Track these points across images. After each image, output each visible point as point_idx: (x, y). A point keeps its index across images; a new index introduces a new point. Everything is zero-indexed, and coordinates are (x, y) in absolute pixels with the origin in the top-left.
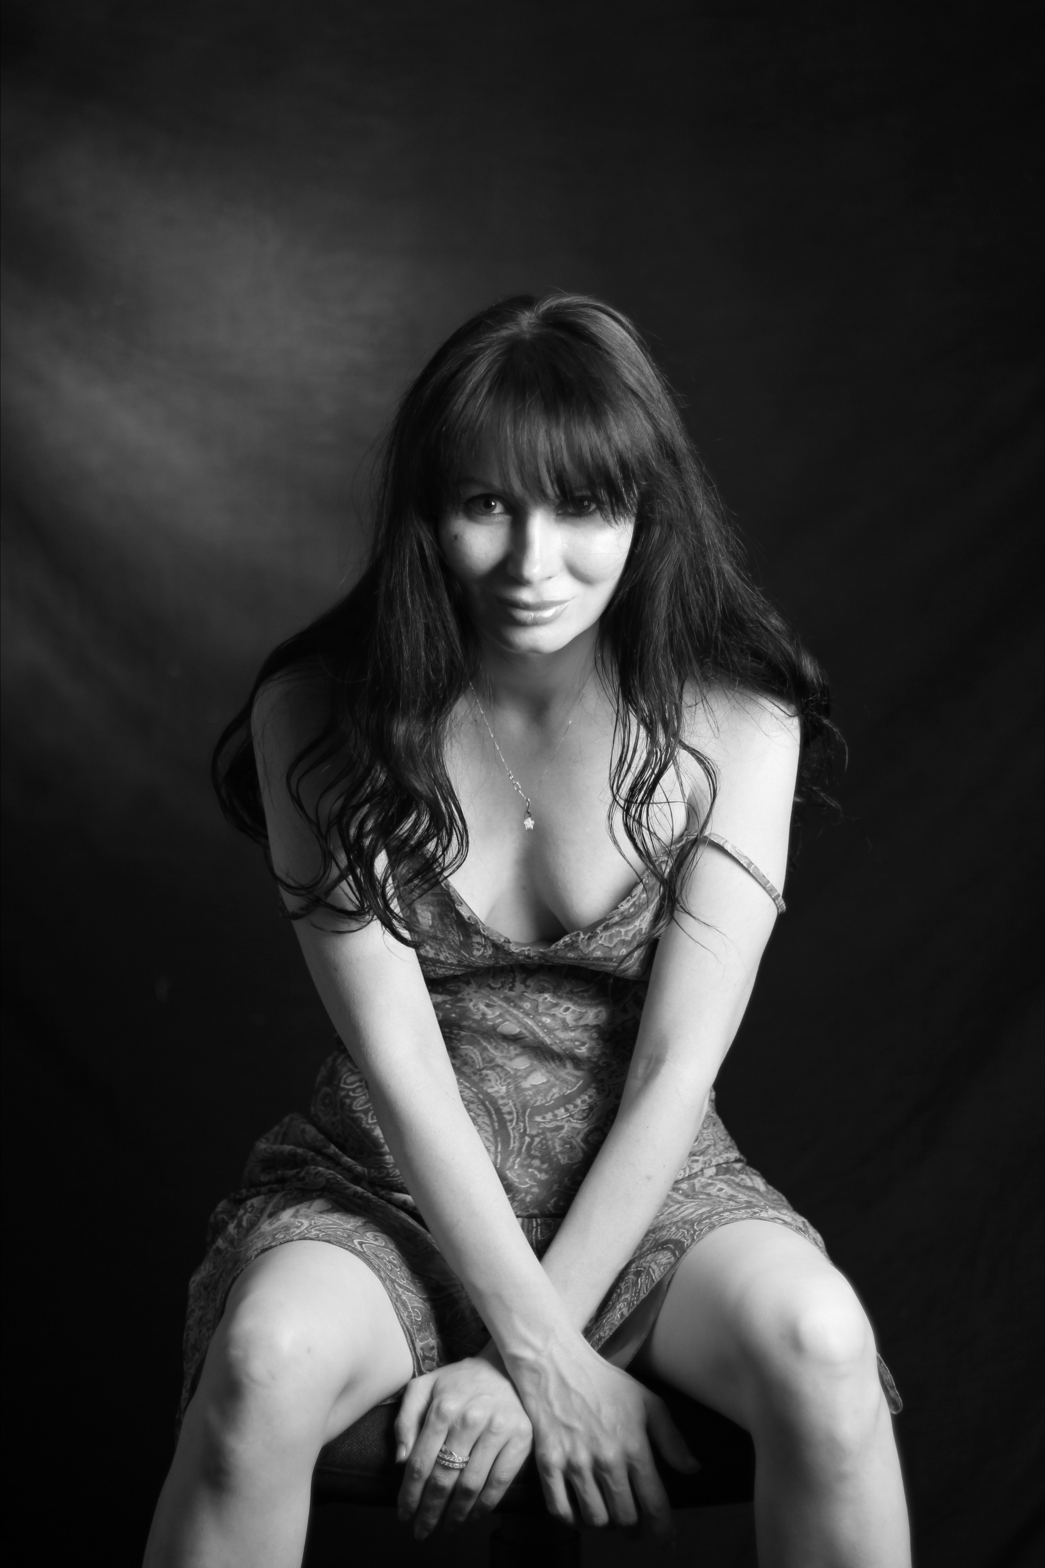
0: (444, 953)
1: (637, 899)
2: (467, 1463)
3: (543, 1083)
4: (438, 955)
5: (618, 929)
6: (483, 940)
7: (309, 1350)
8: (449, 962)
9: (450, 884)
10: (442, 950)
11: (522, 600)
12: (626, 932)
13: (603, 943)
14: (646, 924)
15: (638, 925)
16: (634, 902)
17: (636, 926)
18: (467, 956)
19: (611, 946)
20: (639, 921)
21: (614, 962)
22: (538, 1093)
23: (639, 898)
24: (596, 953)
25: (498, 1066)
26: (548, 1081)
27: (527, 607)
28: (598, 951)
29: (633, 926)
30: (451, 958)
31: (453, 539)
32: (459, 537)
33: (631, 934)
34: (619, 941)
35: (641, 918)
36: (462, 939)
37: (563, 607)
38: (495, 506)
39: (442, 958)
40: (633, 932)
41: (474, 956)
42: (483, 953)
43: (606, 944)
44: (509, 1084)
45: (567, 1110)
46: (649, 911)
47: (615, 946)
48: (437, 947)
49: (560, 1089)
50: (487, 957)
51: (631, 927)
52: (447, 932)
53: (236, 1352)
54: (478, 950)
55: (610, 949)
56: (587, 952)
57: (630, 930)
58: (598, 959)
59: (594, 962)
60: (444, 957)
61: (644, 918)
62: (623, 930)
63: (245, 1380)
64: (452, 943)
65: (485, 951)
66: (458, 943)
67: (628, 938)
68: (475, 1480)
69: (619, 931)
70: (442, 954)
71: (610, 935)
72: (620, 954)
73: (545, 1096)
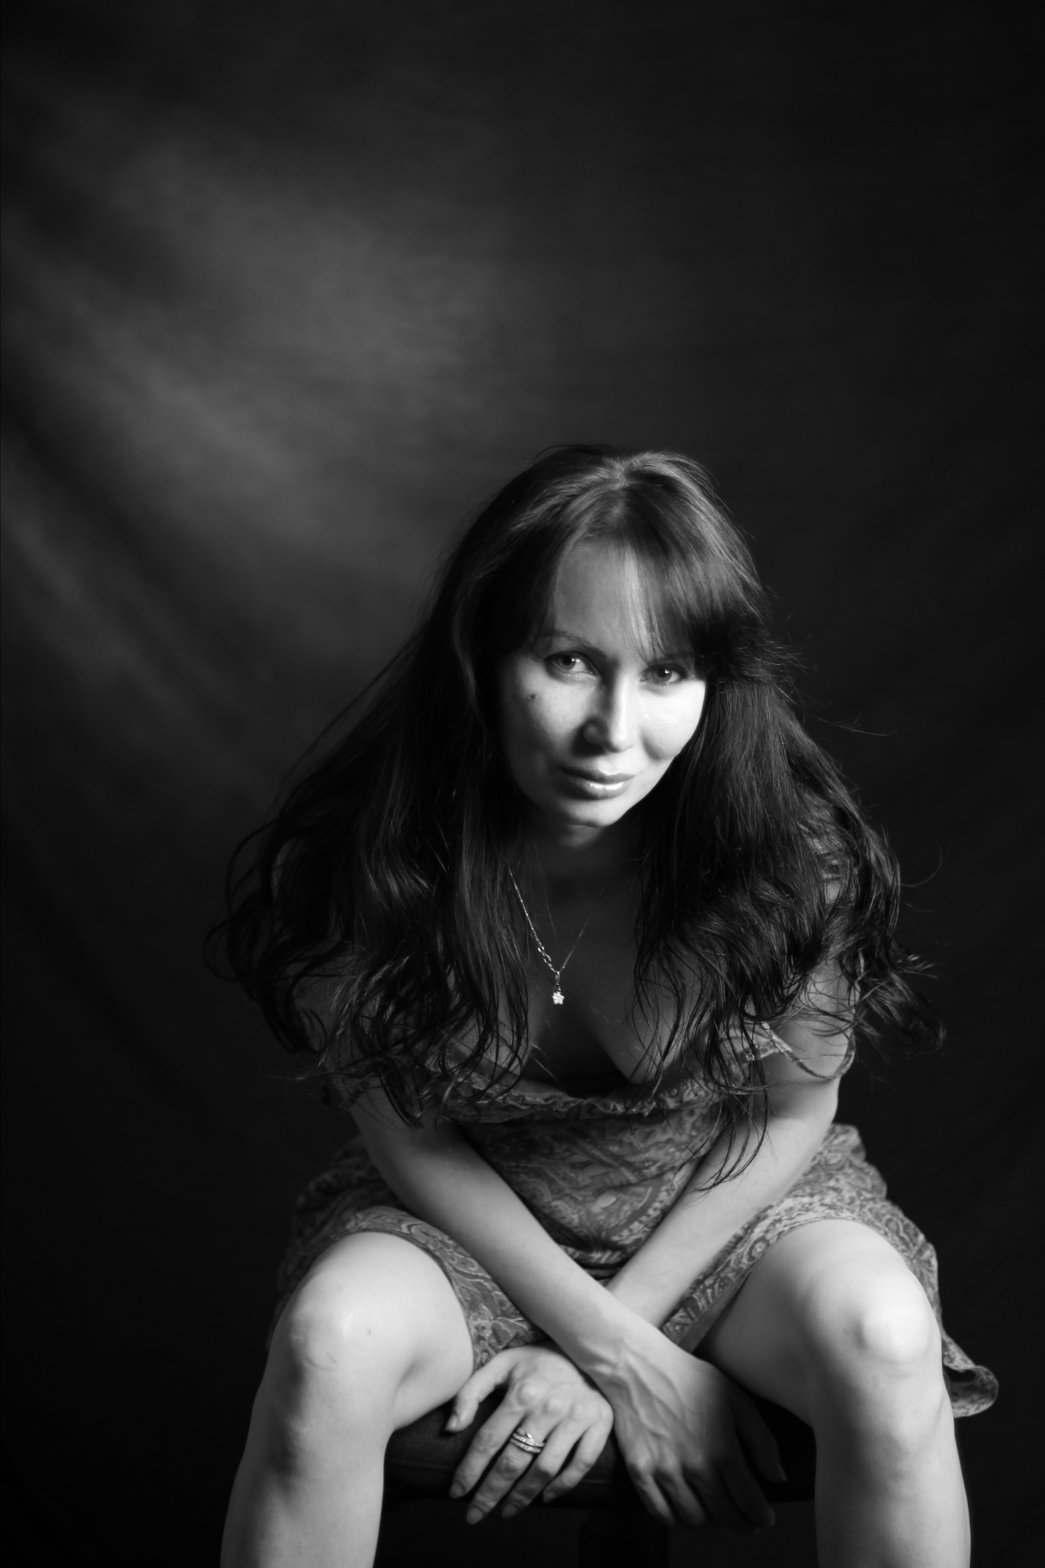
2: (542, 1448)
3: (614, 1204)
7: (369, 1332)
22: (610, 1215)
25: (566, 1195)
26: (618, 1200)
31: (529, 698)
32: (537, 698)
37: (628, 782)
44: (579, 1211)
45: (641, 1222)
49: (632, 1204)
53: (295, 1337)
63: (306, 1364)
68: (551, 1461)
73: (618, 1216)
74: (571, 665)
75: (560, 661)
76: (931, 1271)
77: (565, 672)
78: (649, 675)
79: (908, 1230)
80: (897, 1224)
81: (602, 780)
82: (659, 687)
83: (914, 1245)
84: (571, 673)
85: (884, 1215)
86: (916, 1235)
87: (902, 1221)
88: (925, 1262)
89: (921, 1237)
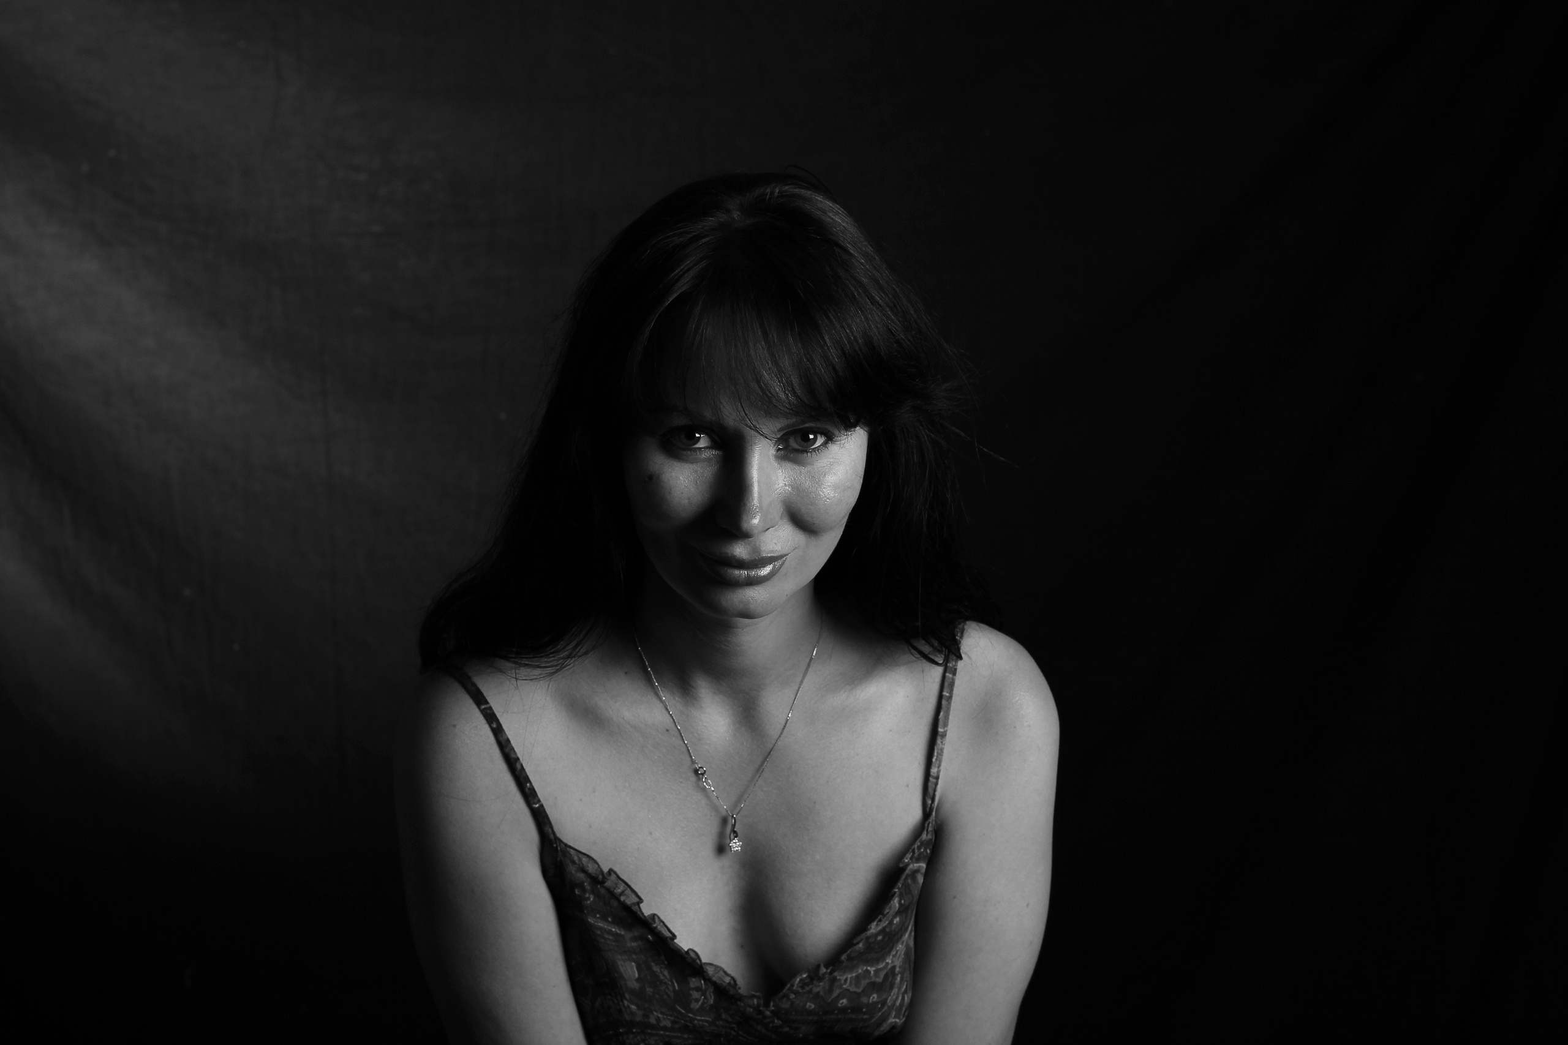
0: (655, 1013)
1: (888, 924)
4: (648, 1017)
5: (865, 968)
6: (702, 982)
8: (662, 1025)
10: (653, 1008)
11: (735, 556)
12: (877, 971)
13: (848, 988)
14: (900, 960)
15: (890, 962)
16: (884, 928)
17: (888, 963)
18: (683, 1011)
19: (859, 990)
20: (891, 957)
21: (865, 1013)
23: (891, 922)
24: (841, 1002)
27: (741, 564)
28: (843, 999)
29: (884, 964)
30: (664, 1018)
31: (647, 479)
32: (654, 478)
33: (882, 975)
34: (868, 984)
35: (893, 953)
37: (780, 562)
38: (699, 438)
39: (653, 1021)
40: (885, 972)
41: (691, 1011)
42: (703, 1003)
43: (853, 989)
46: (903, 942)
47: (863, 991)
48: (646, 1005)
50: (708, 1008)
51: (881, 966)
52: (658, 983)
54: (697, 1000)
55: (859, 995)
56: (830, 1000)
57: (881, 969)
58: (843, 1010)
59: (840, 1016)
60: (656, 1019)
61: (897, 952)
62: (872, 969)
64: (666, 997)
65: (706, 1001)
66: (672, 994)
67: (879, 980)
69: (867, 970)
70: (653, 1014)
71: (856, 976)
72: (871, 1001)
81: (743, 565)
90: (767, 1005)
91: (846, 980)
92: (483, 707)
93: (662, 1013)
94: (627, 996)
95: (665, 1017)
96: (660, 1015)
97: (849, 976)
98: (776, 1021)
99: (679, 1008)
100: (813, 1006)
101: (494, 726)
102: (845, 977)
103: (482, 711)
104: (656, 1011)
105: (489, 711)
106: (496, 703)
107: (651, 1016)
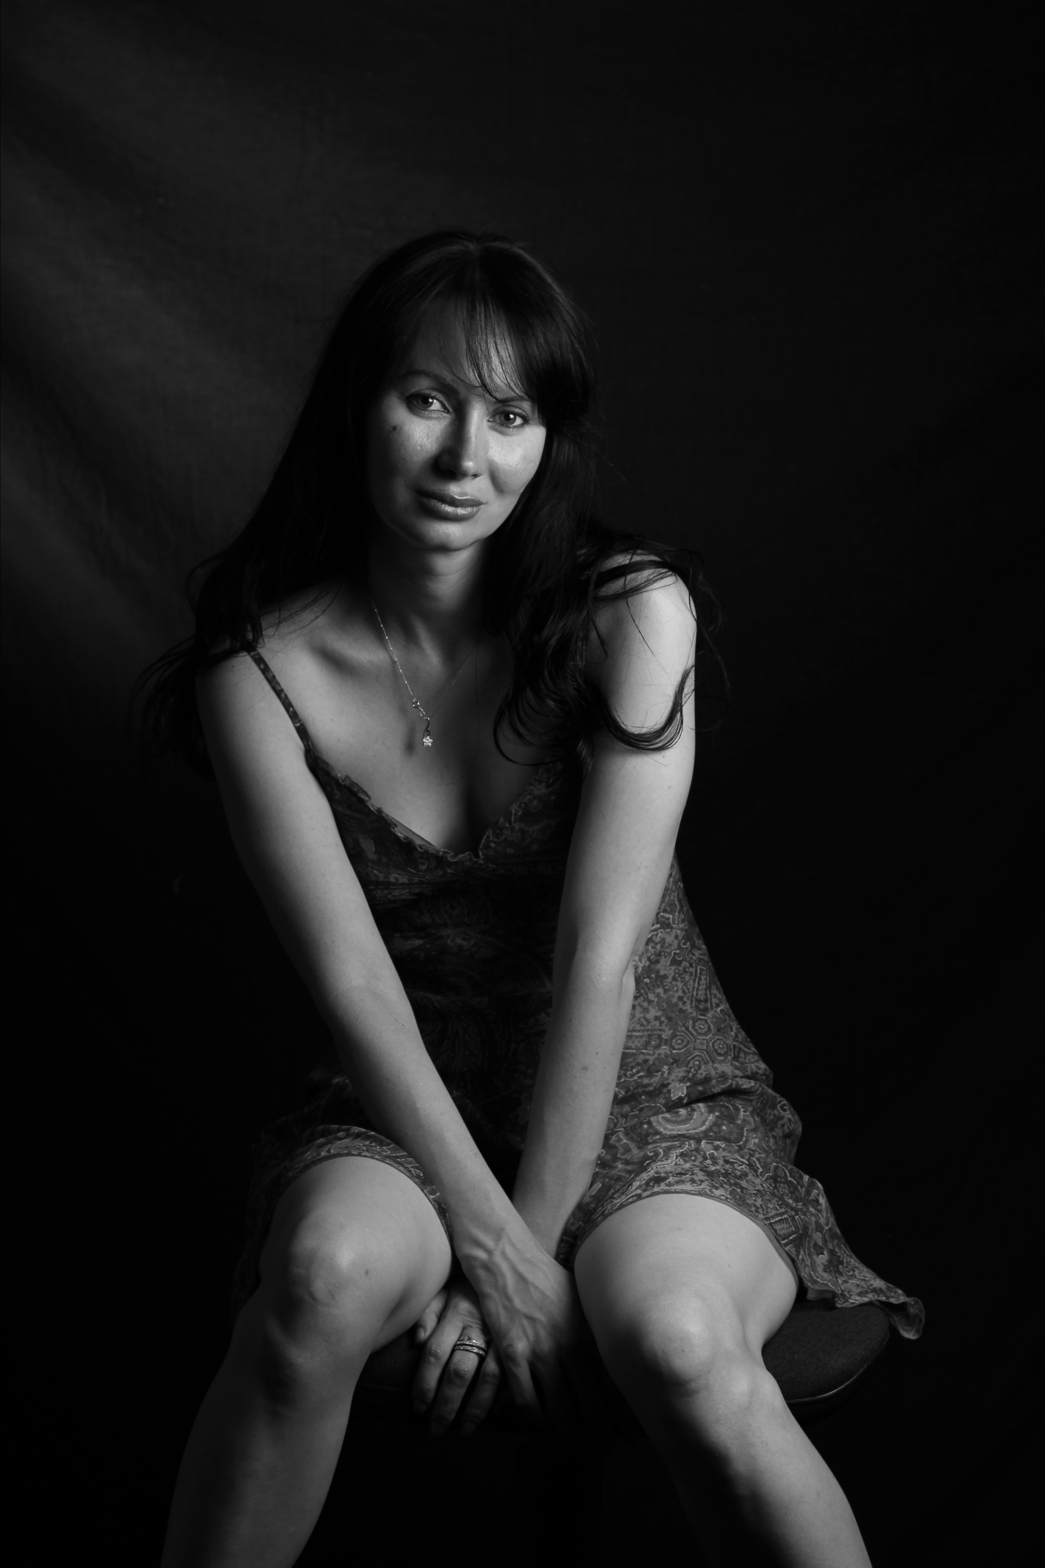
4: (388, 878)
9: (382, 809)
10: (390, 871)
18: (415, 872)
27: (452, 501)
32: (400, 429)
36: (405, 857)
39: (392, 880)
41: (421, 871)
42: (428, 866)
48: (385, 870)
50: (433, 868)
52: (390, 853)
54: (423, 864)
60: (394, 879)
63: (307, 1298)
64: (398, 863)
65: (430, 864)
66: (402, 861)
74: (429, 405)
75: (420, 400)
76: (820, 1211)
77: (423, 410)
78: (497, 417)
79: (794, 1174)
80: (783, 1170)
81: (453, 503)
82: (504, 429)
83: (802, 1187)
84: (428, 411)
85: (771, 1164)
86: (801, 1177)
87: (787, 1168)
88: (814, 1201)
89: (806, 1178)
90: (477, 856)
91: (534, 831)
92: (252, 654)
93: (398, 874)
94: (370, 864)
95: (401, 876)
96: (397, 876)
97: (536, 828)
98: (490, 865)
99: (410, 870)
100: (512, 851)
101: (262, 666)
102: (532, 829)
103: (253, 658)
104: (393, 873)
105: (257, 657)
106: (275, 664)
107: (390, 877)
